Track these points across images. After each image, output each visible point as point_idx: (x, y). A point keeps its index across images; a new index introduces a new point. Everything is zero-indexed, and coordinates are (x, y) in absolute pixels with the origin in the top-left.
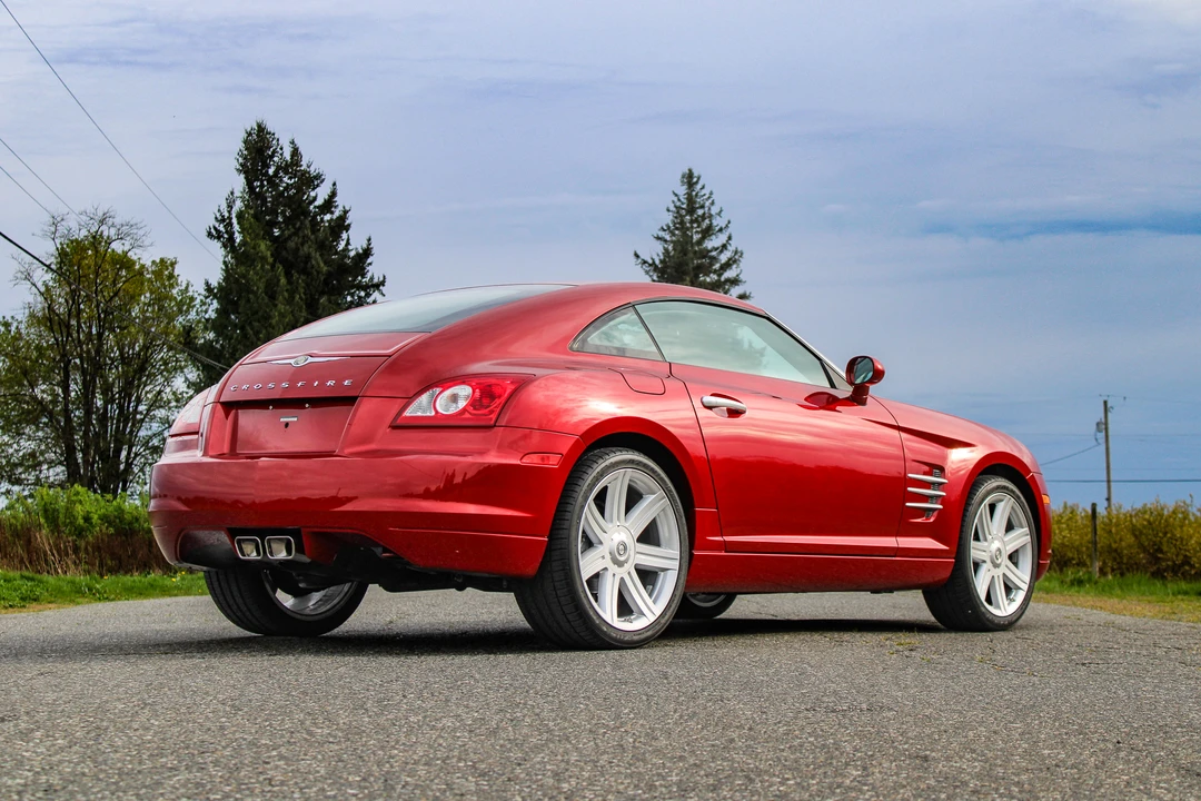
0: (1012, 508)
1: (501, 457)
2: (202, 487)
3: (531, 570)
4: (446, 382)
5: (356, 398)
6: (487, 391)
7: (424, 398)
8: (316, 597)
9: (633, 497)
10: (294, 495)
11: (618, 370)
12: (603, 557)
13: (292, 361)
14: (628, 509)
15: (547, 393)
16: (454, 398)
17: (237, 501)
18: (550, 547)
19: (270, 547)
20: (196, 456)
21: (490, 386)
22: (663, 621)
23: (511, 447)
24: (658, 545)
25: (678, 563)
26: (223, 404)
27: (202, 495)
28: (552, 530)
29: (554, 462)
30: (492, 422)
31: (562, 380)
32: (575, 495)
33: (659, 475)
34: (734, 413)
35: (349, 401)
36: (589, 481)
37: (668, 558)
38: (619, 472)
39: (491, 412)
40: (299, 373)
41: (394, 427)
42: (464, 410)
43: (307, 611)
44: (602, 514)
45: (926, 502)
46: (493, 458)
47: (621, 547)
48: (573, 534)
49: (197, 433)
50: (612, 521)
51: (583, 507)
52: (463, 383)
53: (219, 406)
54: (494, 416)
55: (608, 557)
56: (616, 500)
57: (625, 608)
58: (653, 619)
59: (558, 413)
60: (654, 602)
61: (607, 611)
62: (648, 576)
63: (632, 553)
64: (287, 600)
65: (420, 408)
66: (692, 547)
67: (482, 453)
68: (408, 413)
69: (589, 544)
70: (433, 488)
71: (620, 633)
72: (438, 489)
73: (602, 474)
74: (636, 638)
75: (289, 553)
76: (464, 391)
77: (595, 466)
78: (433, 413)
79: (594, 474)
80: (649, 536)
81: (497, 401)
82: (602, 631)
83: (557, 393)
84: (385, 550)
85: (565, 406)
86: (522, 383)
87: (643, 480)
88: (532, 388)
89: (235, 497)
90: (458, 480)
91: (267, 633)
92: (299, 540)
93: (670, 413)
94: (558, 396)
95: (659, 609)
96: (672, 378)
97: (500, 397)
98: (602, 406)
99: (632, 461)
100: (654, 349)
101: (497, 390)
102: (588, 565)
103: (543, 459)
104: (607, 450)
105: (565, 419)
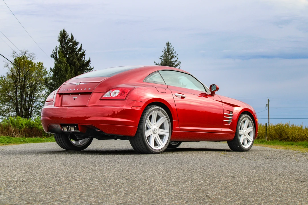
0: (249, 122)
1: (127, 107)
2: (54, 114)
3: (134, 135)
4: (113, 89)
5: (91, 93)
6: (123, 92)
7: (108, 93)
8: (80, 141)
9: (158, 118)
10: (76, 116)
11: (154, 87)
12: (151, 132)
13: (76, 84)
14: (157, 121)
15: (138, 92)
16: (115, 93)
17: (62, 118)
18: (138, 129)
19: (70, 128)
20: (52, 106)
21: (124, 90)
22: (165, 147)
23: (129, 105)
24: (164, 129)
25: (169, 133)
26: (59, 94)
27: (53, 116)
28: (139, 125)
29: (139, 108)
30: (125, 99)
31: (141, 89)
32: (144, 117)
33: (164, 112)
34: (183, 98)
35: (90, 93)
36: (148, 113)
37: (166, 132)
38: (155, 111)
39: (124, 96)
40: (78, 86)
41: (101, 100)
42: (118, 96)
43: (78, 144)
44: (151, 122)
45: (228, 120)
46: (125, 108)
47: (155, 129)
48: (144, 126)
49: (53, 101)
50: (153, 123)
51: (146, 119)
52: (118, 89)
53: (58, 94)
54: (125, 97)
55: (152, 132)
56: (154, 118)
57: (156, 144)
58: (163, 147)
59: (140, 97)
60: (163, 143)
61: (152, 145)
62: (161, 137)
63: (158, 131)
64: (74, 142)
65: (107, 95)
66: (172, 130)
67: (122, 106)
68: (104, 96)
69: (147, 129)
70: (110, 115)
71: (155, 150)
72: (111, 115)
73: (151, 112)
74: (159, 151)
75: (75, 130)
76: (118, 91)
77: (149, 110)
78: (110, 96)
79: (149, 112)
80: (162, 127)
81: (126, 94)
82: (151, 150)
83: (140, 92)
84: (98, 129)
85: (142, 95)
86: (132, 90)
87: (161, 114)
88: (134, 91)
89: (61, 117)
90: (116, 113)
91: (69, 150)
92: (77, 126)
93: (167, 97)
94: (140, 93)
95: (164, 144)
96: (167, 89)
97: (126, 93)
98: (150, 95)
99: (158, 109)
100: (163, 82)
101: (126, 91)
102: (147, 134)
103: (137, 108)
104: (152, 106)
105: (142, 98)
